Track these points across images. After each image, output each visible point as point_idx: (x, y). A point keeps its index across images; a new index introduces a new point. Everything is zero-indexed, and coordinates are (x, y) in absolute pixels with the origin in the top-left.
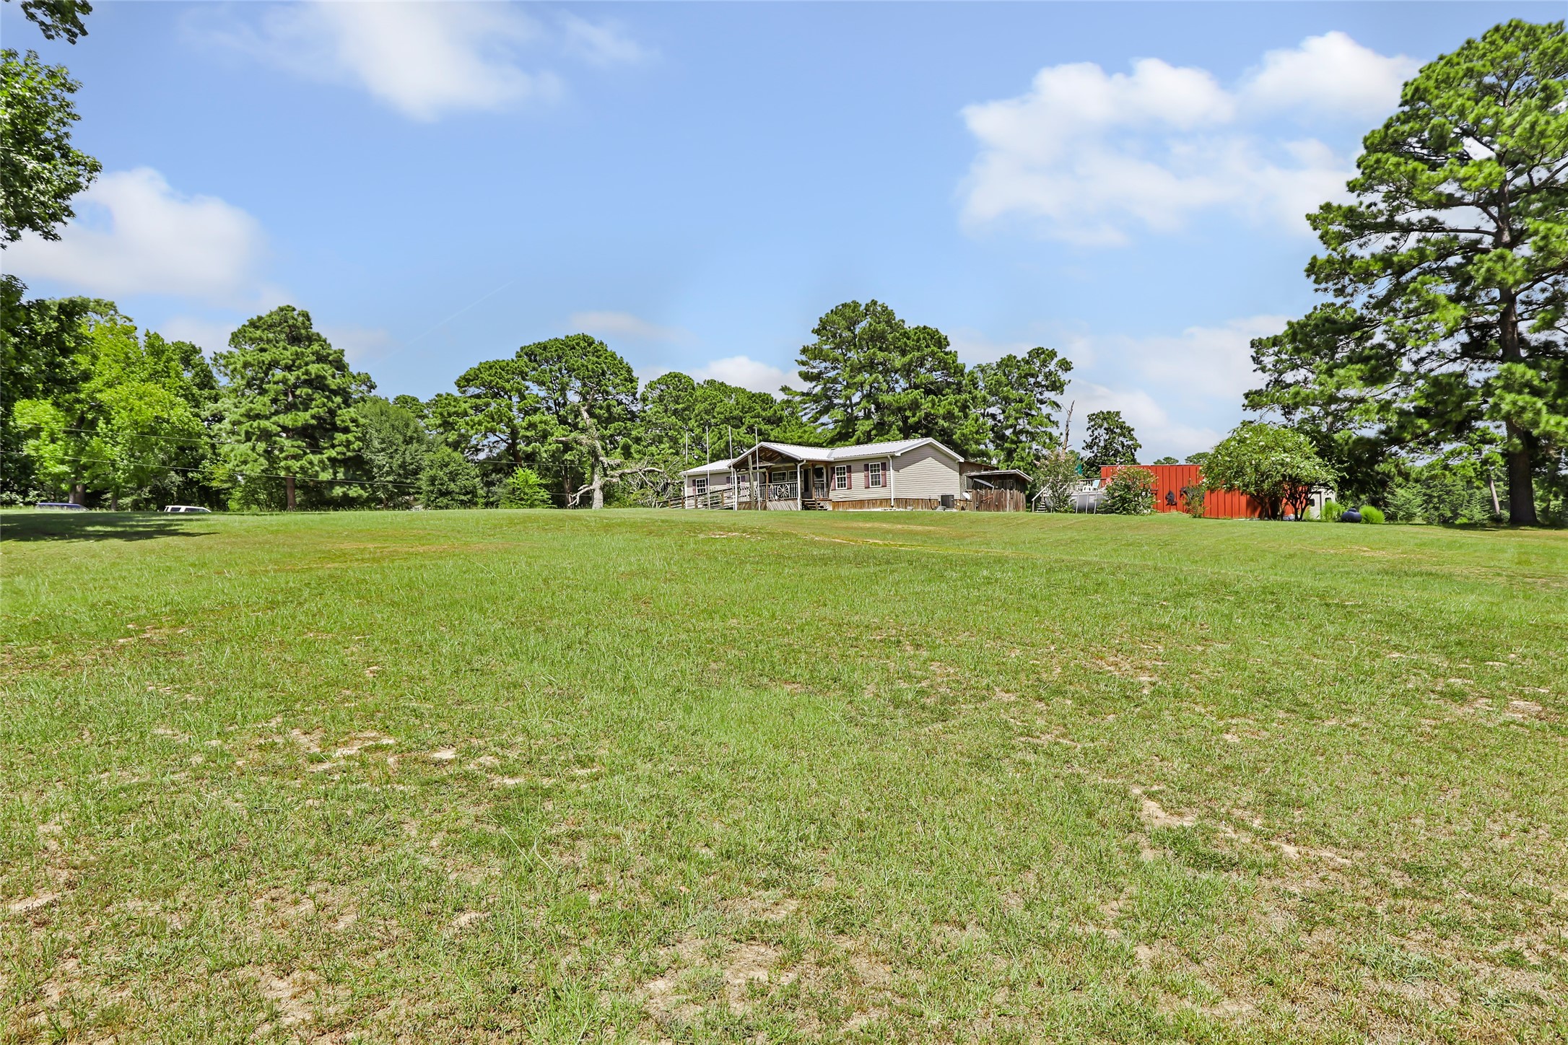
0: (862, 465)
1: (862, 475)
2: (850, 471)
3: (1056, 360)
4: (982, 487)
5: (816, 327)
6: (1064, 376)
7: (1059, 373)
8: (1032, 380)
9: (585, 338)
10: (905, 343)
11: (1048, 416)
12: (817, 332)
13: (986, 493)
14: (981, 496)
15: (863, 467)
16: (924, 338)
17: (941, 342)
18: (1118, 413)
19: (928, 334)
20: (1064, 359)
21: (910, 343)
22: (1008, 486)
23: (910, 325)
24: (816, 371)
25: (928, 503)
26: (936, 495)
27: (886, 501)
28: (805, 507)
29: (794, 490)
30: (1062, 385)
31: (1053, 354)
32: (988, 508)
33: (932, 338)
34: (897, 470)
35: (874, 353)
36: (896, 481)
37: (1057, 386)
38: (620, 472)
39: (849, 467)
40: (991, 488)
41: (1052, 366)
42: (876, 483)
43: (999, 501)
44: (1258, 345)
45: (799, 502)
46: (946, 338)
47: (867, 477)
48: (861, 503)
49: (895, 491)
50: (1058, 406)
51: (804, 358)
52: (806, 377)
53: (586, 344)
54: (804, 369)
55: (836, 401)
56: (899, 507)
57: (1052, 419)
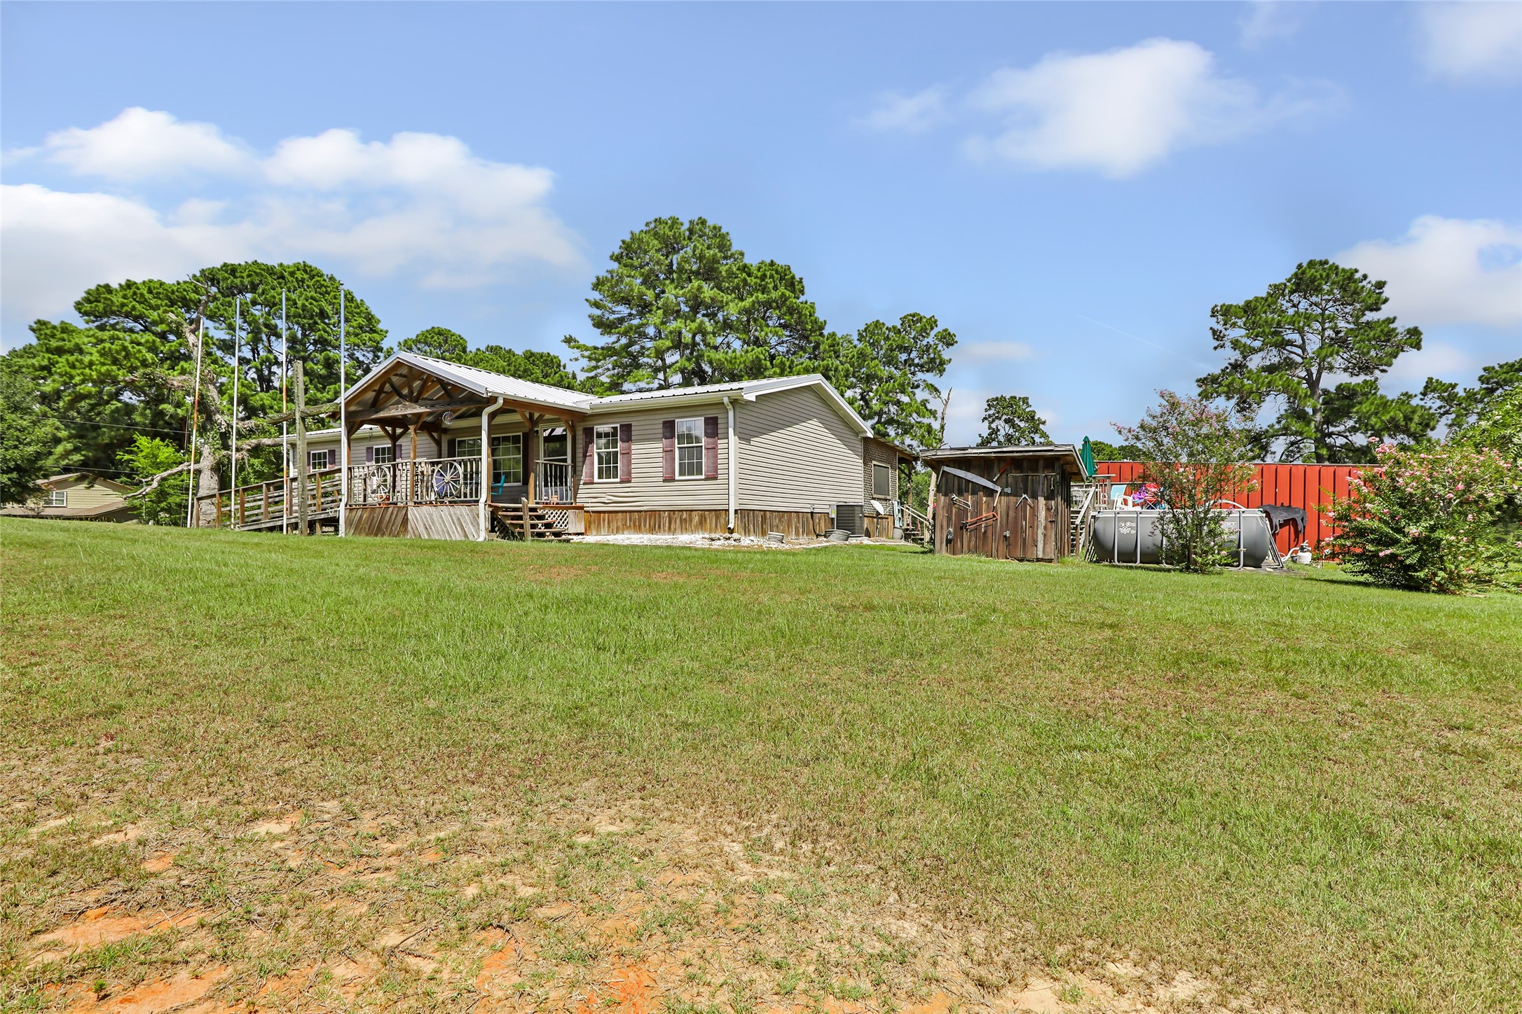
0: (657, 423)
1: (657, 447)
2: (628, 438)
3: (936, 330)
4: (964, 487)
5: (617, 251)
6: (946, 354)
7: (940, 347)
8: (904, 357)
9: (306, 269)
10: (745, 280)
11: (924, 403)
12: (617, 258)
13: (977, 504)
14: (963, 512)
15: (659, 429)
16: (771, 276)
17: (795, 286)
18: (1025, 400)
19: (777, 272)
20: (945, 330)
21: (750, 280)
22: (1042, 487)
23: (752, 260)
24: (612, 317)
25: (808, 522)
26: (827, 505)
27: (711, 517)
28: (497, 525)
29: (472, 477)
30: (942, 363)
31: (933, 323)
32: (982, 545)
33: (781, 279)
34: (745, 437)
35: (700, 288)
36: (742, 461)
37: (937, 365)
38: (254, 442)
39: (627, 429)
40: (990, 493)
41: (931, 339)
42: (691, 468)
43: (1016, 528)
44: (1225, 312)
45: (483, 511)
46: (801, 281)
47: (669, 452)
48: (651, 519)
49: (741, 490)
50: (936, 390)
51: (596, 296)
52: (603, 325)
53: (306, 275)
54: (598, 312)
55: (642, 360)
56: (747, 532)
57: (929, 407)
